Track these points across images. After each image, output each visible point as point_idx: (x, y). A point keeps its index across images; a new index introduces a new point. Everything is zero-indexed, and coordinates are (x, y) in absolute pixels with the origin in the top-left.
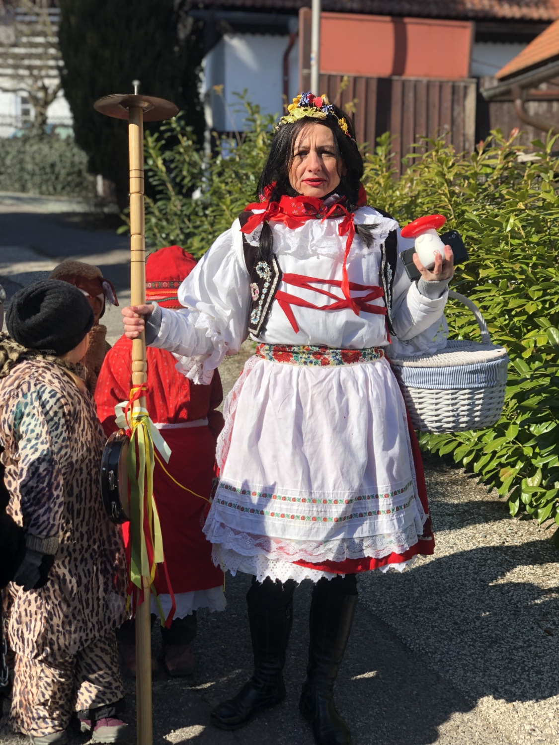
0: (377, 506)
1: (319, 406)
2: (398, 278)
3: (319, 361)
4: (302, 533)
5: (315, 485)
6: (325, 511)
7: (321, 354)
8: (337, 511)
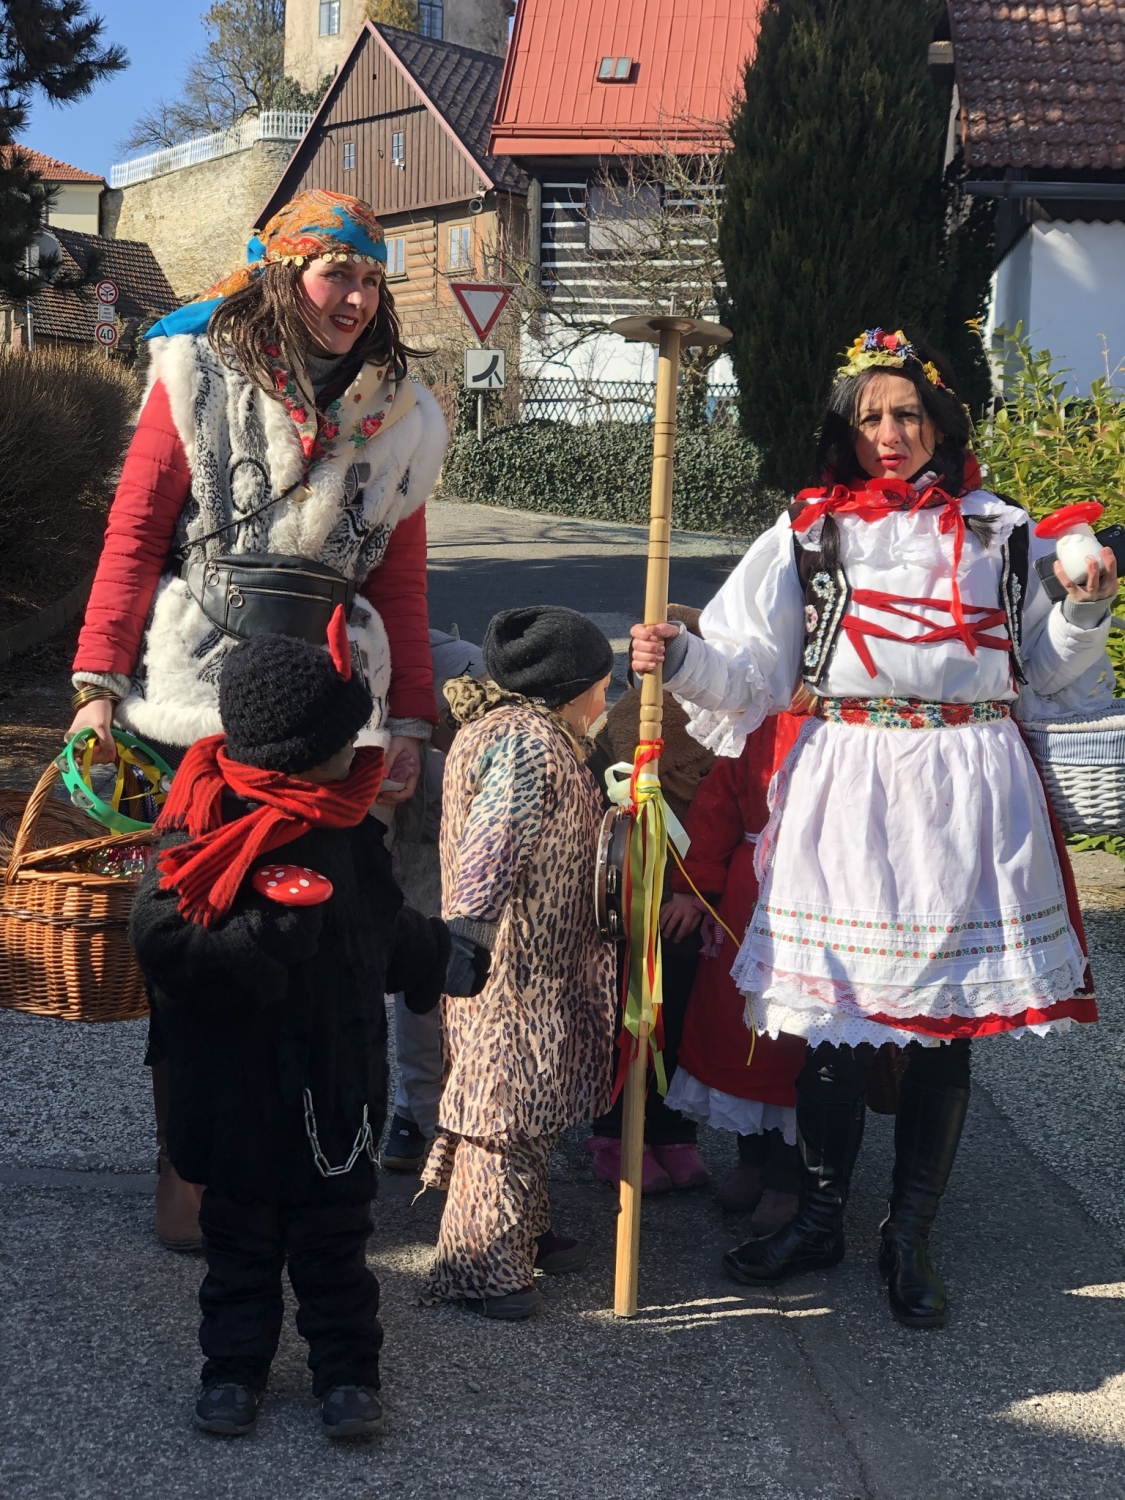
0: (1001, 938)
1: (906, 788)
2: (1032, 598)
3: (909, 722)
4: (881, 973)
5: (901, 905)
6: (917, 943)
7: (911, 712)
8: (933, 943)
